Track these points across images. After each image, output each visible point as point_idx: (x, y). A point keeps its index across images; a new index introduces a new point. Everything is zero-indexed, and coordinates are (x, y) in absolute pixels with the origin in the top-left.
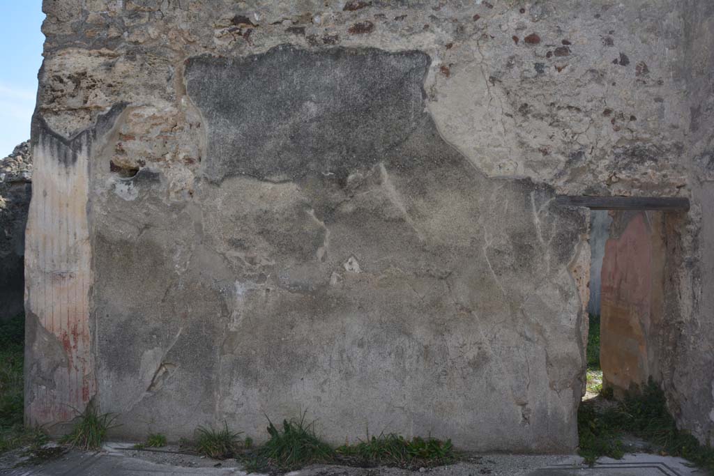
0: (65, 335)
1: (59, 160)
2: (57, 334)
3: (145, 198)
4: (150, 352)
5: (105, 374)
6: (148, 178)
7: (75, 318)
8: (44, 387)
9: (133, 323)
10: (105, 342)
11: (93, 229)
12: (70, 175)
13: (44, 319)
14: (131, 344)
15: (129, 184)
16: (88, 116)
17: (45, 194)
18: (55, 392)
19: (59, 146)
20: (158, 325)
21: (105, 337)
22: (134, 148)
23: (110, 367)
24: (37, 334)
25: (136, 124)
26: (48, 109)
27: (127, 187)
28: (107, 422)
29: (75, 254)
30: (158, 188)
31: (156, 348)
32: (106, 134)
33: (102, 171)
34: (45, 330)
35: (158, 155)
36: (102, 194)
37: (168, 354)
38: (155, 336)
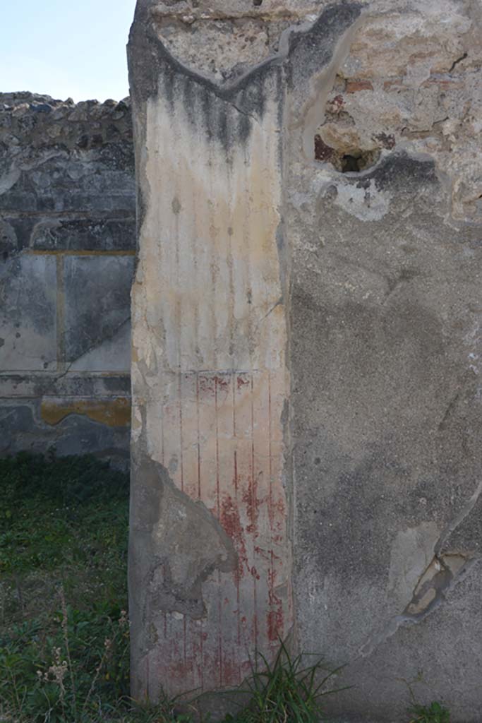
0: (229, 504)
1: (209, 133)
2: (210, 504)
3: (405, 216)
4: (411, 533)
5: (313, 580)
6: (411, 172)
7: (252, 468)
8: (179, 616)
9: (376, 474)
10: (312, 516)
11: (288, 281)
12: (235, 164)
13: (178, 473)
14: (370, 517)
15: (366, 186)
16: (262, 36)
17: (176, 207)
18: (203, 625)
19: (206, 99)
20: (429, 477)
21: (312, 504)
22: (371, 107)
23: (324, 565)
24: (163, 504)
25: (376, 53)
26: (169, 15)
27: (362, 191)
28: (317, 683)
29: (249, 335)
30: (433, 193)
31: (424, 524)
32: (316, 75)
33: (304, 157)
34: (181, 496)
35: (425, 124)
36: (304, 207)
37: (454, 535)
38: (423, 501)
